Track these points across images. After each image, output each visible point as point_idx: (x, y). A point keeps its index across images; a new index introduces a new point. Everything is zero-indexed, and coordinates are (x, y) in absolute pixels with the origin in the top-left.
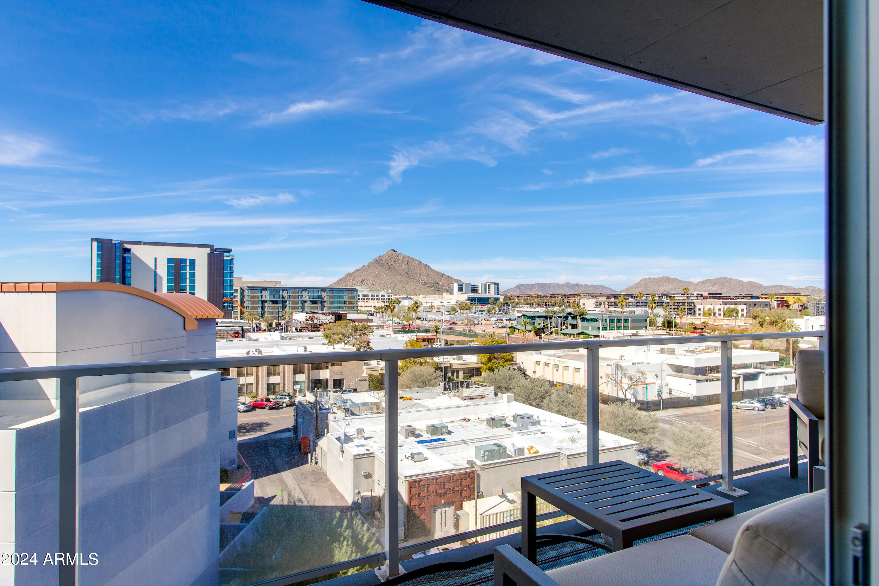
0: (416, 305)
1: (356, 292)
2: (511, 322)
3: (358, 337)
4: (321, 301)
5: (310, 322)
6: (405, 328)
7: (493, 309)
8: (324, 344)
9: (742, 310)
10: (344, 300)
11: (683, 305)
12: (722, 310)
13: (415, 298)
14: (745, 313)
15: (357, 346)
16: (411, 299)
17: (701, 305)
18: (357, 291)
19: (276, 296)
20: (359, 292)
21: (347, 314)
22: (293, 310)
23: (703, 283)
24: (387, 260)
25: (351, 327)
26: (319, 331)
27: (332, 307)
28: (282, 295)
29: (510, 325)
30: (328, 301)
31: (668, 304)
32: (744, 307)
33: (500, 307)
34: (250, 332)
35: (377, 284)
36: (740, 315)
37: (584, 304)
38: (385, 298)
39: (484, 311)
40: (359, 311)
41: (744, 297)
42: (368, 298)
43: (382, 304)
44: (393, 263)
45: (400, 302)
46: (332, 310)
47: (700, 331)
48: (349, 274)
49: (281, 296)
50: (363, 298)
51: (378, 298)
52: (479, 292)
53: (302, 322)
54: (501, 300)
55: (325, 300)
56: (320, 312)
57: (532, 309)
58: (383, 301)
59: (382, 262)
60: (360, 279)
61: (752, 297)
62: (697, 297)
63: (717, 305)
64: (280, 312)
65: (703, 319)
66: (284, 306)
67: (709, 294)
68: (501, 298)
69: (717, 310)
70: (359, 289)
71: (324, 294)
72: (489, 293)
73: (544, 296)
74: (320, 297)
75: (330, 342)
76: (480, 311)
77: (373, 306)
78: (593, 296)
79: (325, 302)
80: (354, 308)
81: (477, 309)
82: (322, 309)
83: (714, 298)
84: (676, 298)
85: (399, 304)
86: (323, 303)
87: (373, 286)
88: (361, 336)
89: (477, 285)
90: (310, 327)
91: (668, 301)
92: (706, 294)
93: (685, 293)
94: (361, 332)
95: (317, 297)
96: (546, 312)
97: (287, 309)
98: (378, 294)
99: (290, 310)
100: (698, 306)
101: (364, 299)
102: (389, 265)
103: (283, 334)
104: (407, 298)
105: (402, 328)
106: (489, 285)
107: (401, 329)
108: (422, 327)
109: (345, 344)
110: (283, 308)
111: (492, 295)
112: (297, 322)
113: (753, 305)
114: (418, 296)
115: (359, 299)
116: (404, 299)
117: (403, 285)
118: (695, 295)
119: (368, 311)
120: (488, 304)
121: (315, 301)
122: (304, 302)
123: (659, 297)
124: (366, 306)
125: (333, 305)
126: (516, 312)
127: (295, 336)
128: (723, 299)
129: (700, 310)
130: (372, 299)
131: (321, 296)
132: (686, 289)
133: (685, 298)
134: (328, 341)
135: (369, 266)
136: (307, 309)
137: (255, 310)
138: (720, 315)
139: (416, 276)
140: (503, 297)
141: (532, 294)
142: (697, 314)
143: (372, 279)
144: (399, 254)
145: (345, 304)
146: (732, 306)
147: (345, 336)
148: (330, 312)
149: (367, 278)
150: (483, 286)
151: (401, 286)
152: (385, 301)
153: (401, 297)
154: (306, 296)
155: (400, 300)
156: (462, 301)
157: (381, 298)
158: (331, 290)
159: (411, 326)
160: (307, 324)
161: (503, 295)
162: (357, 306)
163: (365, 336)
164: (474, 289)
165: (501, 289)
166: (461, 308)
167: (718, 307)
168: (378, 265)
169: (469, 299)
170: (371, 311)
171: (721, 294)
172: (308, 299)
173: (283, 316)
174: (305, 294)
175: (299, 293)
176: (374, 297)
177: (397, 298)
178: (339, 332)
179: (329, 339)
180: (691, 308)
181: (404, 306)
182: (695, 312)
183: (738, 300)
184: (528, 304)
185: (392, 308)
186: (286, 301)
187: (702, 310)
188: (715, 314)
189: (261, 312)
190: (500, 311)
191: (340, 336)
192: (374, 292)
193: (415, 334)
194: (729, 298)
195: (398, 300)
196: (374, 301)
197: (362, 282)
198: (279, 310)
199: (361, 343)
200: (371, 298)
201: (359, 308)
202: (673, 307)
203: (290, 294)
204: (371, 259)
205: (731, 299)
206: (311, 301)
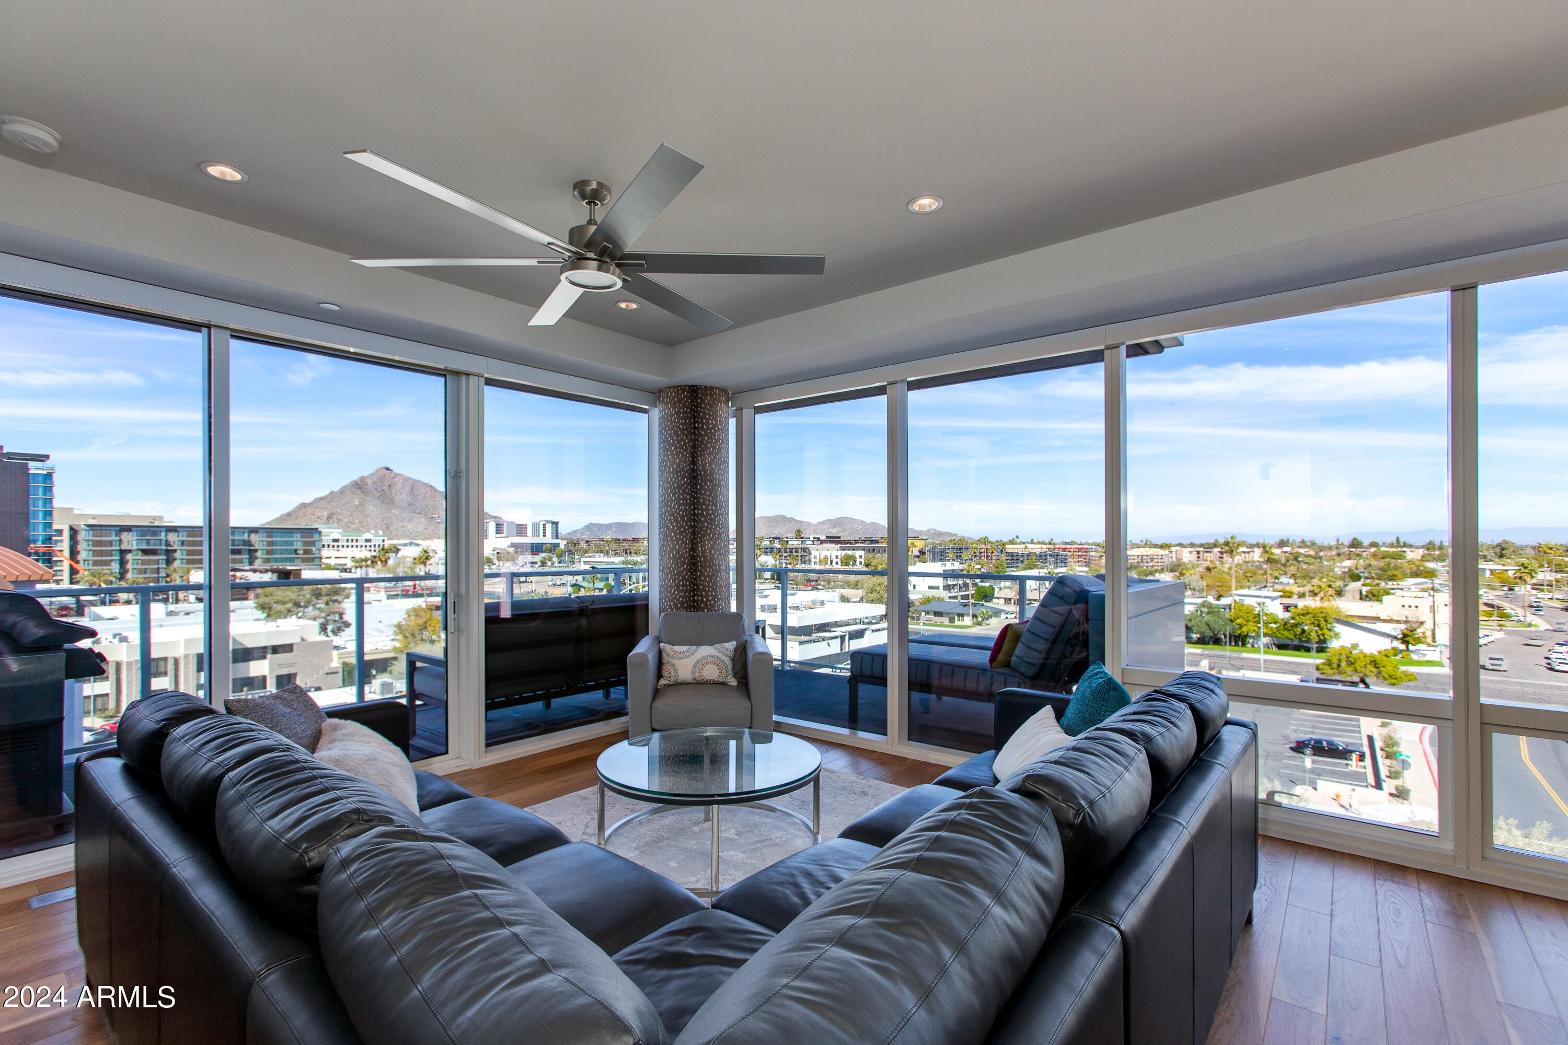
0: (426, 555)
1: (317, 535)
2: (576, 577)
3: (322, 606)
4: (250, 551)
6: (408, 591)
7: (550, 559)
8: (256, 620)
9: (861, 557)
10: (295, 547)
11: (797, 552)
12: (839, 557)
13: (424, 544)
14: (862, 560)
15: (322, 620)
16: (418, 545)
17: (816, 552)
18: (320, 533)
19: (152, 542)
20: (323, 534)
21: (301, 570)
22: (191, 566)
23: (827, 523)
24: (374, 483)
25: (309, 591)
26: (246, 599)
27: (271, 560)
28: (167, 541)
29: (574, 582)
30: (263, 550)
31: (779, 550)
32: (862, 553)
33: (559, 556)
34: (96, 606)
35: (357, 521)
36: (858, 563)
38: (372, 544)
39: (536, 563)
40: (323, 566)
41: (863, 541)
42: (340, 544)
43: (365, 554)
44: (386, 488)
45: (398, 550)
46: (270, 564)
47: (813, 583)
48: (304, 506)
49: (163, 542)
50: (332, 544)
51: (359, 544)
52: (528, 535)
54: (562, 546)
55: (257, 547)
56: (248, 568)
57: (606, 559)
58: (368, 548)
59: (365, 487)
60: (325, 513)
61: (872, 541)
62: (813, 541)
64: (161, 570)
66: (171, 559)
67: (827, 537)
68: (562, 544)
69: (834, 557)
70: (323, 530)
71: (254, 538)
72: (544, 536)
73: (624, 540)
74: (249, 543)
75: (269, 616)
76: (529, 563)
77: (349, 557)
79: (256, 551)
80: (313, 560)
81: (525, 560)
82: (251, 563)
83: (832, 542)
84: (790, 543)
85: (397, 554)
86: (252, 554)
87: (349, 524)
88: (327, 604)
89: (526, 525)
91: (779, 546)
92: (823, 538)
93: (799, 535)
94: (328, 598)
95: (241, 543)
96: (623, 563)
97: (177, 564)
98: (359, 538)
99: (185, 566)
100: (814, 553)
101: (333, 546)
102: (378, 492)
103: (172, 607)
104: (411, 544)
105: (403, 590)
106: (544, 524)
107: (400, 593)
108: (436, 588)
109: (300, 618)
110: (169, 562)
111: (549, 539)
113: (871, 550)
114: (429, 541)
115: (324, 546)
116: (405, 545)
117: (405, 524)
118: (812, 539)
119: (340, 565)
120: (542, 552)
121: (238, 549)
123: (771, 541)
124: (336, 558)
125: (274, 556)
126: (582, 563)
128: (842, 543)
129: (815, 557)
130: (348, 546)
131: (249, 541)
132: (799, 531)
133: (799, 542)
134: (265, 615)
135: (343, 491)
137: (104, 567)
138: (837, 563)
139: (426, 510)
140: (565, 542)
141: (608, 538)
142: (813, 563)
143: (348, 513)
144: (397, 475)
145: (296, 554)
146: (850, 553)
147: (297, 605)
148: (268, 568)
149: (339, 511)
150: (535, 526)
151: (401, 525)
152: (373, 548)
153: (399, 542)
155: (399, 547)
156: (502, 550)
157: (364, 544)
158: (269, 531)
159: (417, 587)
161: (565, 539)
162: (321, 558)
163: (336, 604)
164: (521, 530)
165: (563, 530)
166: (499, 559)
167: (835, 553)
168: (358, 492)
169: (513, 545)
170: (346, 565)
171: (839, 537)
173: (168, 576)
175: (202, 536)
176: (352, 543)
177: (394, 544)
178: (287, 599)
179: (267, 611)
181: (404, 557)
182: (810, 561)
183: (857, 545)
184: (601, 552)
185: (383, 559)
186: (175, 551)
187: (818, 558)
188: (831, 562)
189: (118, 571)
190: (560, 562)
191: (289, 605)
192: (351, 534)
193: (423, 599)
194: (849, 542)
195: (395, 547)
196: (352, 549)
197: (329, 518)
198: (161, 566)
199: (329, 615)
200: (345, 544)
201: (324, 561)
202: (786, 555)
203: (184, 538)
204: (346, 482)
205: (850, 543)
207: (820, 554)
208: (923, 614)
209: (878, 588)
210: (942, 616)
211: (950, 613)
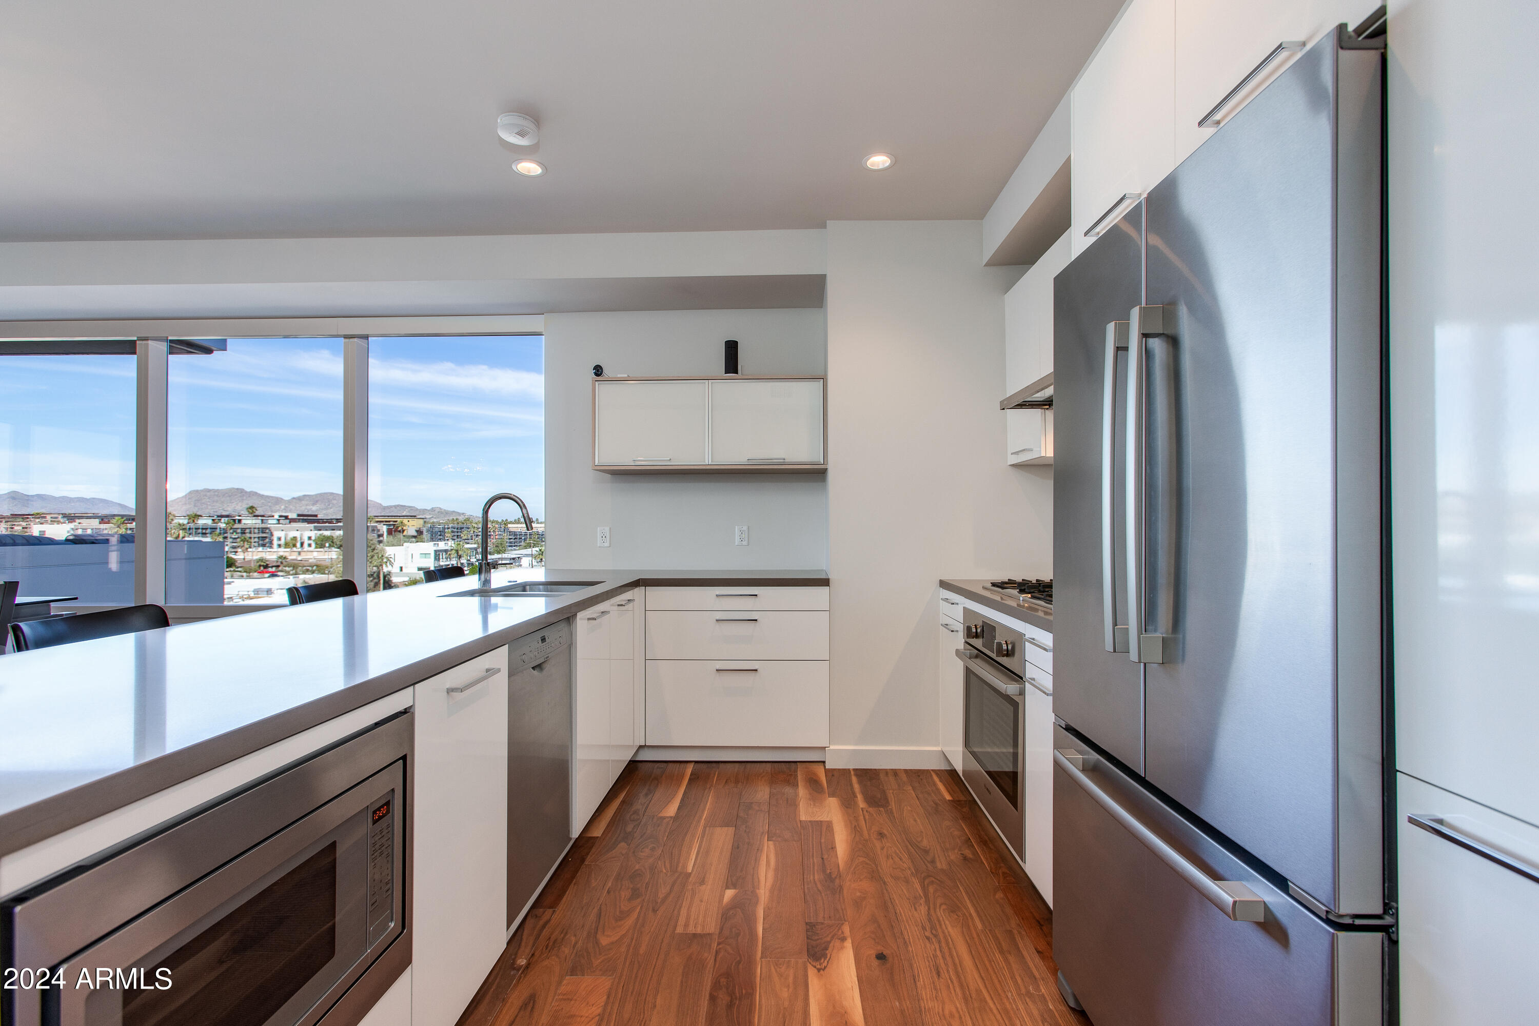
12: (314, 538)
17: (280, 533)
23: (299, 500)
37: (43, 533)
47: (274, 569)
62: (279, 520)
63: (308, 532)
65: (283, 552)
67: (299, 515)
69: (306, 538)
83: (304, 521)
84: (243, 522)
92: (293, 515)
93: (258, 512)
100: (277, 534)
118: (276, 517)
128: (319, 522)
129: (279, 539)
133: (260, 521)
138: (310, 545)
142: (275, 546)
146: (327, 533)
167: (307, 534)
171: (316, 516)
180: (266, 537)
182: (271, 542)
187: (283, 539)
188: (302, 544)
194: (330, 521)
205: (330, 523)
207: (286, 534)
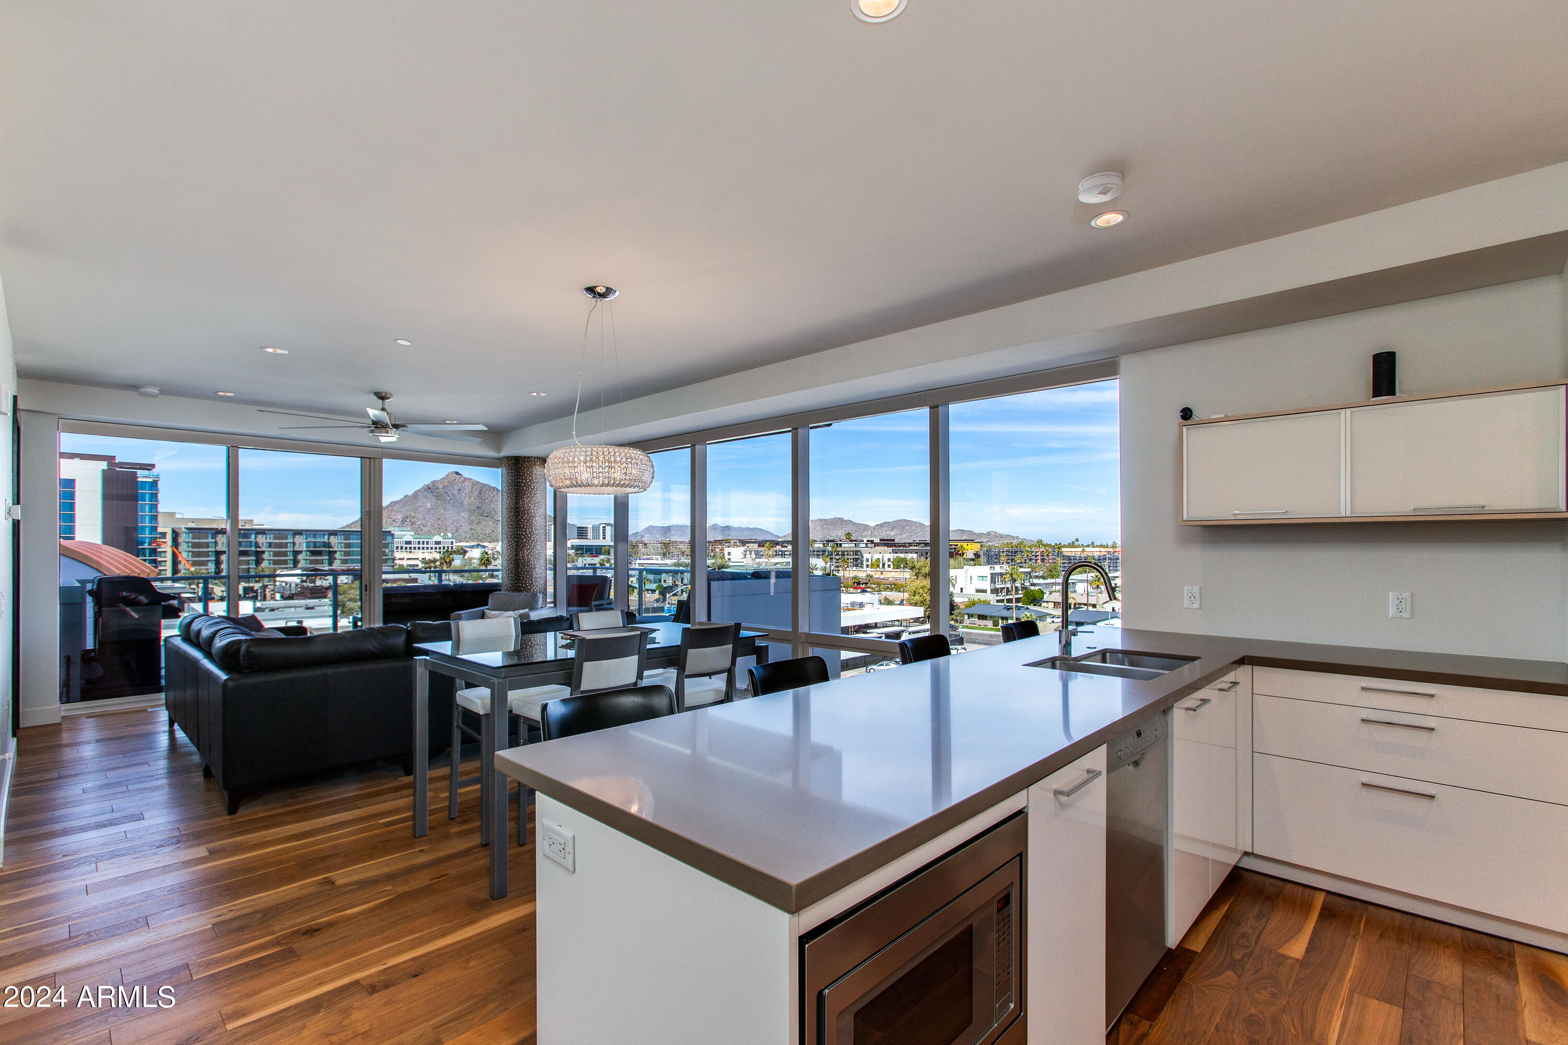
1: (390, 537)
4: (329, 551)
5: (309, 584)
7: (608, 561)
9: (913, 560)
11: (849, 555)
12: (892, 560)
13: (491, 546)
16: (484, 547)
17: (869, 555)
18: (393, 535)
19: (243, 544)
20: (395, 537)
22: (278, 566)
23: (881, 526)
24: (445, 487)
26: (323, 597)
27: (349, 561)
28: (256, 543)
30: (341, 551)
31: (831, 553)
32: (915, 556)
34: (195, 602)
35: (429, 524)
36: (908, 566)
37: (729, 554)
38: (441, 546)
42: (412, 546)
43: (436, 555)
44: (454, 493)
45: (465, 552)
46: (348, 565)
47: (864, 586)
49: (253, 544)
50: (405, 546)
51: (429, 546)
52: (588, 538)
53: (293, 585)
55: (335, 549)
56: (328, 568)
58: (438, 550)
59: (437, 491)
60: (400, 516)
62: (867, 544)
63: (887, 555)
64: (251, 570)
65: (870, 571)
66: (260, 560)
67: (881, 540)
69: (886, 560)
70: (396, 533)
71: (334, 540)
72: (604, 538)
74: (328, 545)
76: (590, 564)
77: (420, 559)
78: (743, 543)
79: (335, 552)
80: (388, 561)
81: (585, 562)
82: (330, 564)
83: (885, 545)
84: (843, 545)
85: (465, 555)
86: (332, 555)
87: (422, 527)
89: (586, 528)
90: (309, 591)
91: (830, 549)
92: (877, 540)
93: (852, 537)
95: (322, 545)
96: (675, 565)
97: (265, 564)
98: (429, 540)
99: (272, 566)
100: (866, 556)
101: (406, 548)
102: (449, 496)
103: (259, 604)
104: (478, 546)
106: (603, 527)
110: (258, 562)
111: (608, 542)
112: (284, 584)
114: (493, 543)
115: (397, 547)
116: (473, 547)
117: (474, 527)
118: (865, 542)
119: (412, 565)
120: (601, 554)
121: (319, 551)
122: (296, 553)
123: (824, 544)
124: (408, 559)
125: (351, 557)
127: (282, 606)
128: (895, 546)
129: (867, 560)
130: (419, 548)
131: (329, 543)
132: (852, 534)
133: (854, 545)
135: (416, 495)
136: (302, 564)
137: (201, 567)
139: (493, 513)
141: (665, 540)
142: (864, 566)
143: (420, 516)
144: (466, 479)
146: (902, 556)
148: (347, 568)
149: (413, 514)
150: (596, 529)
151: (470, 527)
152: (441, 550)
153: (468, 544)
154: (301, 543)
155: (467, 549)
157: (434, 546)
158: (346, 534)
160: (303, 587)
162: (394, 559)
164: (583, 532)
167: (887, 556)
168: (430, 496)
169: (573, 547)
170: (417, 565)
171: (894, 540)
172: (305, 548)
174: (298, 539)
175: (287, 538)
176: (423, 546)
177: (462, 546)
180: (858, 559)
181: (471, 559)
182: (862, 563)
183: (911, 548)
185: (451, 561)
186: (264, 552)
187: (870, 560)
188: (884, 565)
189: (213, 570)
192: (422, 537)
194: (904, 545)
195: (462, 549)
196: (423, 551)
197: (403, 521)
198: (251, 566)
200: (417, 546)
201: (397, 562)
202: (837, 557)
203: (272, 541)
204: (419, 486)
205: (904, 546)
206: (310, 551)
207: (872, 556)
208: (966, 617)
209: (921, 591)
210: (986, 619)
211: (994, 617)
